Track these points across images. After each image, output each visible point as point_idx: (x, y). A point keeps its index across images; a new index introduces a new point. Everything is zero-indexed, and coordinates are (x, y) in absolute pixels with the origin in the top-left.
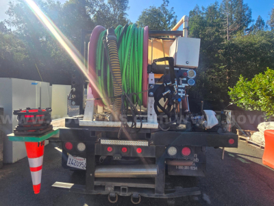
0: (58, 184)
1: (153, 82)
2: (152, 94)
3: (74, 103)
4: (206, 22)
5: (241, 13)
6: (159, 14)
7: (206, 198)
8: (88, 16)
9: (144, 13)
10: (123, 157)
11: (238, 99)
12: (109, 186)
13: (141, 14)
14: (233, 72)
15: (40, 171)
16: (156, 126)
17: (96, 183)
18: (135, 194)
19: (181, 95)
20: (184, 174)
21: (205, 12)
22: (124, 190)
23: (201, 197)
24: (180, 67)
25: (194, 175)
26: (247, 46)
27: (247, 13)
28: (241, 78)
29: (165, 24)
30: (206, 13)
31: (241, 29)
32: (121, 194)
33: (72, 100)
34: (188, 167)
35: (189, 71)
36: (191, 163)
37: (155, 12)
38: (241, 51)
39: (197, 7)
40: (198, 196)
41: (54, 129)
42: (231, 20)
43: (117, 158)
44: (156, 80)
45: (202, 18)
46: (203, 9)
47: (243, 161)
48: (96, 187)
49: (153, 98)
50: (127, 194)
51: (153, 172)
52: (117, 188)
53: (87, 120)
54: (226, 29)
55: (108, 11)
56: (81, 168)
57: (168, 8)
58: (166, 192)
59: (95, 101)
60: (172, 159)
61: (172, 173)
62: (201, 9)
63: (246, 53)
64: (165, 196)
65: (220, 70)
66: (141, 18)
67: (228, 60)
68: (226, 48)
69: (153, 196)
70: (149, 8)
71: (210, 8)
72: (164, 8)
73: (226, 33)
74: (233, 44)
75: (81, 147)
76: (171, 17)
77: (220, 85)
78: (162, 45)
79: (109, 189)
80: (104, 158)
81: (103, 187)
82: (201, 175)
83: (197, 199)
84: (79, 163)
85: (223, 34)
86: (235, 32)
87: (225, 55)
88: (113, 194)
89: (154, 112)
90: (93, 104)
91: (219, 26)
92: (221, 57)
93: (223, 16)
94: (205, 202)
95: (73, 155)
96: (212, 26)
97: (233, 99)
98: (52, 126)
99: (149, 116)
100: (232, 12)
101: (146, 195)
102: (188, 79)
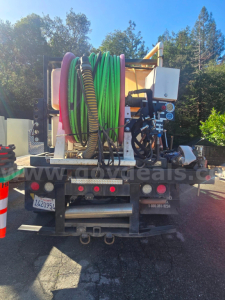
0: (25, 227)
1: (129, 116)
2: (128, 129)
3: (37, 139)
4: (176, 49)
5: (213, 40)
6: (125, 39)
7: (180, 236)
8: (44, 39)
9: (108, 38)
10: (95, 197)
11: (210, 134)
12: (81, 227)
13: (104, 38)
14: (204, 106)
15: (5, 214)
16: (133, 163)
17: (67, 224)
18: (109, 235)
19: (159, 130)
20: (157, 213)
21: (175, 38)
22: (97, 230)
23: (174, 235)
24: (158, 100)
25: (167, 213)
26: (220, 77)
27: (220, 40)
28: (214, 111)
29: (131, 50)
30: (177, 40)
31: (213, 57)
32: (94, 235)
33: (35, 136)
34: (161, 206)
35: (167, 104)
36: (164, 201)
37: (121, 36)
38: (213, 82)
39: (167, 33)
40: (172, 234)
41: (19, 168)
42: (202, 47)
43: (89, 197)
44: (132, 114)
45: (172, 45)
46: (174, 34)
47: (215, 198)
48: (67, 229)
49: (130, 134)
50: (100, 235)
51: (128, 210)
52: (89, 229)
53: (58, 158)
54: (198, 57)
55: (67, 34)
56: (49, 209)
57: (135, 32)
58: (141, 231)
59: (66, 138)
60: (147, 197)
61: (145, 212)
62: (171, 35)
63: (218, 85)
64: (139, 235)
65: (191, 103)
66: (105, 43)
67: (199, 91)
68: (197, 79)
69: (127, 235)
70: (113, 32)
71: (181, 33)
72: (130, 33)
73: (197, 62)
74: (205, 75)
75: (49, 187)
76: (138, 42)
77: (190, 119)
78: (135, 75)
79: (81, 230)
80: (75, 198)
81: (74, 229)
82: (174, 212)
83: (170, 237)
84: (47, 204)
85: (194, 63)
86: (207, 61)
87: (196, 86)
88: (85, 236)
89: (130, 148)
90: (64, 140)
91: (191, 54)
92: (192, 88)
93: (195, 43)
94: (179, 240)
95: (39, 196)
96: (182, 53)
97: (205, 134)
98: (16, 165)
99: (125, 152)
100: (204, 38)
101: (120, 235)
102: (166, 113)
